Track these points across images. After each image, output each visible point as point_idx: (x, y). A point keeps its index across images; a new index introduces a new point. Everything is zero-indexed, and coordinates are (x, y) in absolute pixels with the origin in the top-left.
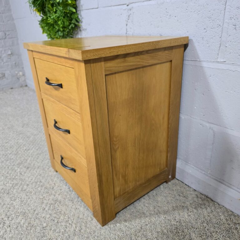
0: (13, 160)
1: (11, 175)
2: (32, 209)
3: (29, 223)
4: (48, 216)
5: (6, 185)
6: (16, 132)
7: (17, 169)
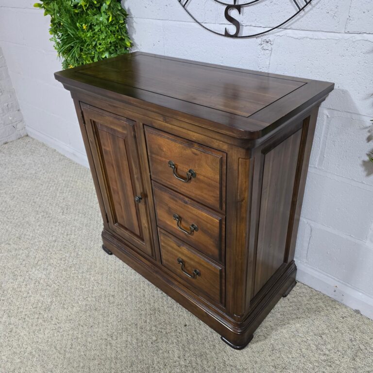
0: (77, 266)
1: (87, 286)
2: (132, 324)
3: (137, 339)
4: (153, 328)
5: (87, 300)
6: (58, 223)
7: (90, 278)
